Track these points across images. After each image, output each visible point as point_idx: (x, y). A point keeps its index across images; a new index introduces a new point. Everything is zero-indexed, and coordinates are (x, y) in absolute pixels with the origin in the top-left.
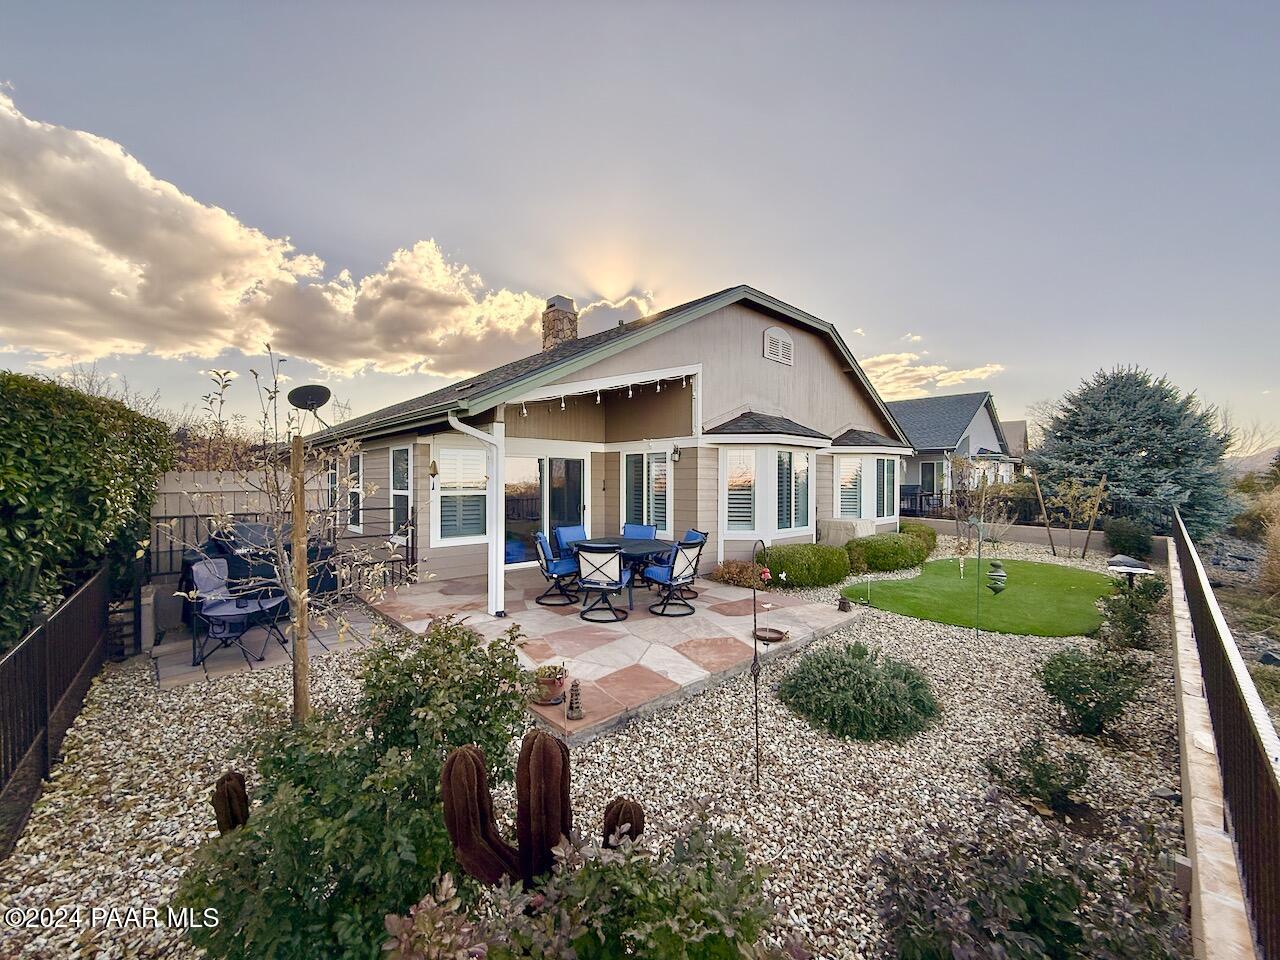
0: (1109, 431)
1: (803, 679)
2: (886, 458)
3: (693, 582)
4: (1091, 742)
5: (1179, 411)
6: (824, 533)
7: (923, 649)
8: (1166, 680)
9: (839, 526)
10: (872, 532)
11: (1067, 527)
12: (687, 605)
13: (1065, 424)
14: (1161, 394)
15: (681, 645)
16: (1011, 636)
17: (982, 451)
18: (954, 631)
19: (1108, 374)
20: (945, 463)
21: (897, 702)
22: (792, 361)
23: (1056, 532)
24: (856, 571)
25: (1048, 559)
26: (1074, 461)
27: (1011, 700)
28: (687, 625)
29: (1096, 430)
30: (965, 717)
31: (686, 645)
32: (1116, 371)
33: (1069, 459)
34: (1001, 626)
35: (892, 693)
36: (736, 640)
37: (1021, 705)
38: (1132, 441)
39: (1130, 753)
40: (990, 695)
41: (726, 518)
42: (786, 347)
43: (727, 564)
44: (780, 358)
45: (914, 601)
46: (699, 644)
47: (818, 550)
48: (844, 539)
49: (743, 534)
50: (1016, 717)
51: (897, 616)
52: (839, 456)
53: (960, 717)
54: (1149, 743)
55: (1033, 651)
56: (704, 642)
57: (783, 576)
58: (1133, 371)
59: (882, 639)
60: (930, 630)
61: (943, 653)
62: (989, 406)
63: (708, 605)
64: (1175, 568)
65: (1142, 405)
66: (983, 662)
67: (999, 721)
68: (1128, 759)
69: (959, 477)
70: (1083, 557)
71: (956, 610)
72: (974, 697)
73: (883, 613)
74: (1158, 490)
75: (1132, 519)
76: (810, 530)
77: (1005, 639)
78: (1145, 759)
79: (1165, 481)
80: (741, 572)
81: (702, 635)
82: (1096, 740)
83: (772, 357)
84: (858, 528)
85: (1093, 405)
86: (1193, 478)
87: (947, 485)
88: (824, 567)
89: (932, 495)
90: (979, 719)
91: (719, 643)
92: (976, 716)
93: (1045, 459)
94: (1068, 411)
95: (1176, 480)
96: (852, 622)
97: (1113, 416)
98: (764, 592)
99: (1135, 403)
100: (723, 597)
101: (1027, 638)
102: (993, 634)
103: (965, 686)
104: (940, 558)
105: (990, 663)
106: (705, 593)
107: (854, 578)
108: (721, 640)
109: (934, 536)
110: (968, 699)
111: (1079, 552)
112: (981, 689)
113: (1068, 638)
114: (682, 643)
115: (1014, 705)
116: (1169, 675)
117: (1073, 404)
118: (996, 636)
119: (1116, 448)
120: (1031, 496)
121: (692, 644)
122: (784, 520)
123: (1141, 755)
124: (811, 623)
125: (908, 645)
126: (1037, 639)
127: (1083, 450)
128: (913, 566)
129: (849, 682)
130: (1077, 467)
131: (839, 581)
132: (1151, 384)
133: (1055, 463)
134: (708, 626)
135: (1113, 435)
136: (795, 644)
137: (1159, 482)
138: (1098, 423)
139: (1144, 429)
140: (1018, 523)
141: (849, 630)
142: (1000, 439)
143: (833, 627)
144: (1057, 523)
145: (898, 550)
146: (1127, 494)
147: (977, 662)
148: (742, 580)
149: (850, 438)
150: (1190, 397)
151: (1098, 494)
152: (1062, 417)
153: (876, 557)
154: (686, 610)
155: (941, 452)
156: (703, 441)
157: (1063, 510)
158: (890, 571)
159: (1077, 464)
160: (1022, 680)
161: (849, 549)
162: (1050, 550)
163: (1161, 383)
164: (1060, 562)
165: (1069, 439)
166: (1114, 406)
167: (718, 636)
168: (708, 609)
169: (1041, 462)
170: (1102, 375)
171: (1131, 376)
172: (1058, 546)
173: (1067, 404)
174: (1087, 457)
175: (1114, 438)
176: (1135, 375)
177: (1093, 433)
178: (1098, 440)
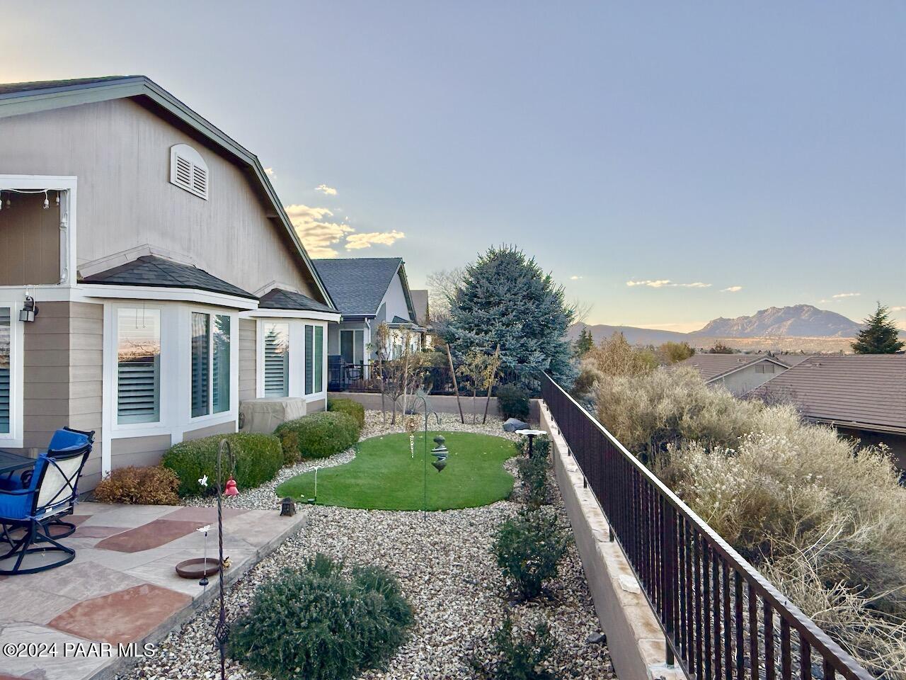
0: (499, 303)
1: (262, 621)
2: (314, 324)
3: (71, 511)
4: (536, 606)
5: (543, 289)
6: (248, 417)
7: (379, 545)
8: (567, 530)
9: (266, 407)
10: (303, 412)
11: (471, 395)
12: (59, 548)
13: (466, 295)
14: (531, 273)
15: (60, 617)
16: (452, 512)
17: (397, 319)
18: (402, 516)
19: (497, 251)
20: (366, 331)
21: (375, 619)
22: (207, 194)
23: (464, 400)
24: (289, 462)
25: (460, 428)
26: (474, 331)
27: (467, 582)
28: (64, 582)
29: (490, 303)
30: (436, 614)
31: (70, 614)
32: (502, 250)
33: (470, 330)
34: (440, 503)
35: (371, 609)
36: (153, 588)
37: (476, 585)
38: (514, 313)
39: (564, 607)
40: (449, 581)
41: (116, 407)
42: (199, 173)
43: (117, 474)
44: (191, 187)
45: (357, 489)
46: (93, 608)
47: (247, 441)
48: (272, 424)
49: (139, 428)
50: (476, 600)
51: (345, 511)
52: (264, 321)
53: (432, 616)
54: (571, 593)
55: (472, 525)
56: (100, 601)
57: (204, 481)
58: (513, 251)
59: (335, 542)
60: (380, 519)
61: (398, 545)
62: (401, 274)
63: (96, 541)
64: (553, 427)
65: (521, 280)
66: (436, 546)
67: (465, 608)
68: (563, 614)
69: (378, 347)
70: (484, 423)
71: (399, 493)
72: (438, 588)
73: (329, 510)
74: (531, 358)
75: (515, 385)
76: (232, 415)
77: (446, 516)
78: (572, 609)
79: (535, 350)
80: (142, 483)
81: (95, 591)
82: (538, 602)
83: (180, 184)
84: (288, 410)
85: (487, 278)
86: (551, 348)
87: (367, 356)
88: (255, 463)
89: (352, 367)
90: (449, 613)
91: (127, 597)
92: (444, 610)
93: (452, 329)
94: (470, 283)
95: (542, 350)
96: (297, 528)
97: (502, 290)
98: (177, 508)
99: (515, 280)
100: (116, 525)
101: (464, 511)
102: (436, 513)
103: (427, 578)
104: (370, 436)
105: (443, 545)
106: (88, 523)
107: (287, 471)
108: (128, 592)
109: (361, 411)
110: (433, 592)
111: (481, 418)
112: (442, 577)
113: (495, 505)
114: (60, 612)
115: (471, 587)
116: (568, 525)
117: (472, 276)
118: (440, 515)
119: (504, 319)
120: (442, 366)
121: (80, 610)
122: (199, 405)
123: (570, 606)
124: (252, 540)
125: (363, 543)
126: (471, 511)
127: (481, 321)
128: (347, 449)
129: (321, 610)
130: (477, 336)
131: (271, 478)
132: (525, 264)
133: (461, 333)
134: (102, 574)
135: (502, 307)
136: (236, 573)
137: (532, 351)
138: (491, 295)
139: (522, 303)
140: (432, 394)
141: (296, 537)
142: (410, 307)
143: (278, 540)
144: (464, 392)
145: (334, 432)
146: (512, 362)
147: (431, 547)
148: (145, 494)
149: (275, 299)
150: (548, 278)
151: (495, 361)
152: (464, 288)
153: (312, 442)
154: (58, 557)
155: (362, 319)
156: (79, 294)
157: (468, 378)
158: (327, 456)
159: (477, 334)
160: (472, 557)
161: (281, 436)
162: (459, 418)
163: (532, 263)
164: (468, 429)
165: (470, 309)
166: (502, 281)
167: (122, 587)
168: (99, 546)
169: (448, 332)
170: (492, 252)
171: (512, 255)
172: (466, 413)
173: (468, 276)
174: (484, 327)
175: (502, 311)
176: (514, 254)
177: (487, 305)
178: (491, 312)
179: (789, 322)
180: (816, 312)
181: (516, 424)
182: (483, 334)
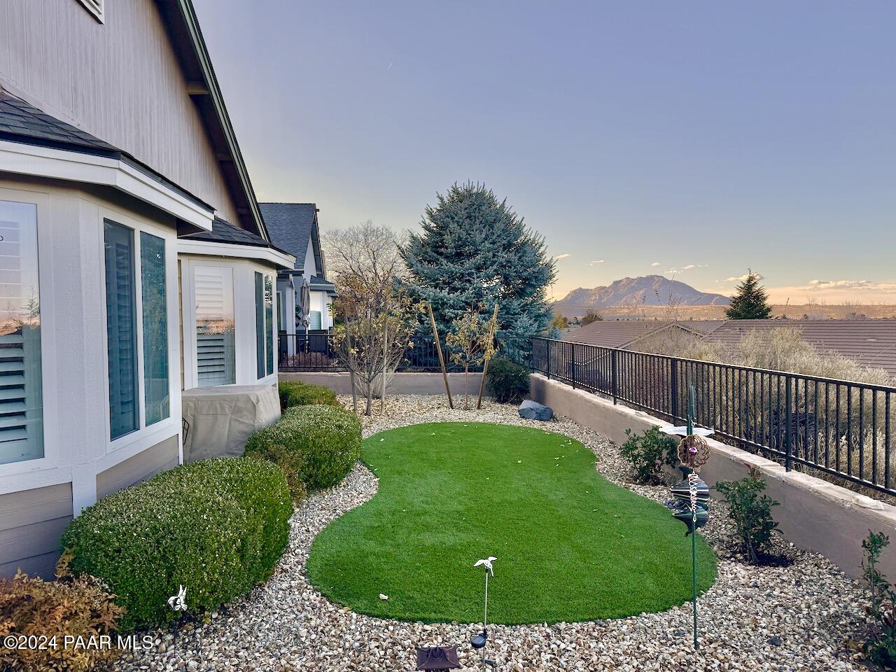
0: (476, 252)
9: (219, 405)
13: (427, 245)
20: (289, 291)
25: (449, 415)
29: (461, 254)
38: (495, 267)
70: (480, 408)
76: (172, 426)
94: (432, 230)
97: (478, 237)
111: (474, 402)
127: (452, 276)
135: (478, 259)
138: (464, 245)
140: (398, 370)
151: (492, 327)
155: (284, 275)
159: (451, 293)
162: (447, 401)
164: (456, 416)
170: (455, 191)
171: (480, 195)
172: (455, 394)
173: (428, 221)
174: (457, 283)
175: (480, 264)
176: (483, 194)
177: (458, 256)
178: (466, 266)
179: (642, 292)
180: (665, 281)
181: (537, 409)
182: (458, 293)
